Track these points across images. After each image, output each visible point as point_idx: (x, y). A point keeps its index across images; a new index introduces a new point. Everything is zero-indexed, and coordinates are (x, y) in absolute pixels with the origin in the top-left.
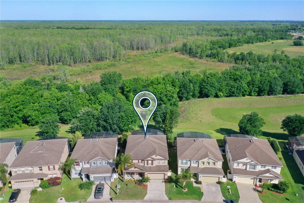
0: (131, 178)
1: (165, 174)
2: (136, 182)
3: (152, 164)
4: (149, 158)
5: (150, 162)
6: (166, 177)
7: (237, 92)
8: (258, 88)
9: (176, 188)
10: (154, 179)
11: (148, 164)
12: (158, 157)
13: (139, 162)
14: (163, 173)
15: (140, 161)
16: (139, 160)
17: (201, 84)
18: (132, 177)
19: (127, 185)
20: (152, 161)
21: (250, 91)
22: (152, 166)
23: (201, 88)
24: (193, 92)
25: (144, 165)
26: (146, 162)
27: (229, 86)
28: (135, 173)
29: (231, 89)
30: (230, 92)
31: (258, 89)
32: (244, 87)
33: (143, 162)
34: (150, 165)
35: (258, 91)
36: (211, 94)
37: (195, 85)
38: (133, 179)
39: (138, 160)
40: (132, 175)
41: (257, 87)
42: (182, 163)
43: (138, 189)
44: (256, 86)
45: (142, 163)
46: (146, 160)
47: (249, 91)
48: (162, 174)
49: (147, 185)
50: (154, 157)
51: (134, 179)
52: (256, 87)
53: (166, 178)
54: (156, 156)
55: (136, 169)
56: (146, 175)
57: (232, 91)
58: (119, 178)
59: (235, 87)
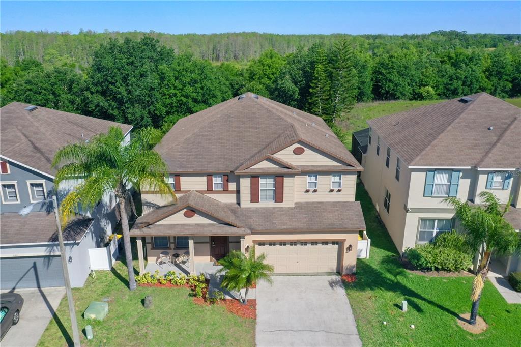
0: (174, 269)
1: (346, 245)
2: (193, 288)
3: (278, 195)
4: (265, 165)
5: (266, 184)
6: (349, 260)
7: (463, 89)
8: (511, 82)
9: (415, 313)
10: (288, 275)
11: (255, 198)
12: (311, 159)
13: (210, 189)
14: (334, 242)
15: (217, 180)
16: (209, 176)
17: (377, 72)
18: (177, 265)
19: (143, 302)
20: (278, 178)
21: (493, 88)
22: (279, 205)
23: (378, 81)
24: (359, 88)
25: (239, 204)
26: (245, 183)
27: (443, 76)
28: (191, 243)
29: (451, 84)
30: (448, 90)
31: (510, 85)
32: (480, 80)
33: (232, 186)
34: (266, 203)
35: (511, 90)
36: (402, 93)
37: (362, 70)
38: (183, 274)
39: (204, 179)
40: (176, 256)
41: (510, 79)
42: (428, 191)
43: (202, 323)
44: (506, 77)
45: (226, 190)
46: (245, 176)
47: (491, 89)
48: (330, 245)
49: (253, 303)
50: (286, 155)
51: (187, 273)
52: (507, 80)
53: (351, 268)
54: (298, 152)
55: (197, 219)
56: (247, 249)
57: (453, 87)
58: (113, 270)
59: (460, 77)
